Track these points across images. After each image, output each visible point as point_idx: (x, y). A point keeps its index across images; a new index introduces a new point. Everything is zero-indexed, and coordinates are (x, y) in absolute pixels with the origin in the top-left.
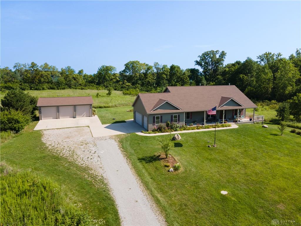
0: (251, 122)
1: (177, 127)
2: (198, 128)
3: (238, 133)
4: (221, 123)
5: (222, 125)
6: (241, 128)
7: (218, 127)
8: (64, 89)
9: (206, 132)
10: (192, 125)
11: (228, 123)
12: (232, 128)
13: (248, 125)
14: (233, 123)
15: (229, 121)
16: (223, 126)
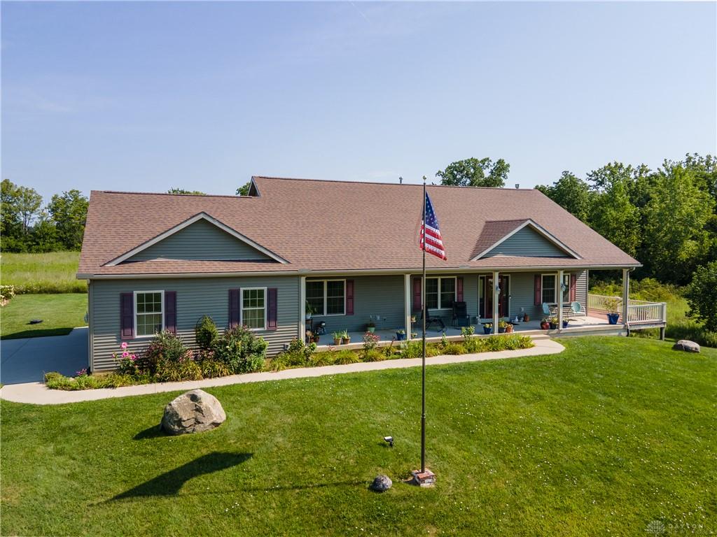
0: (615, 330)
1: (250, 351)
2: (371, 353)
3: (573, 381)
4: (487, 331)
5: (491, 341)
6: (579, 354)
7: (470, 351)
8: (50, 250)
9: (403, 377)
10: (345, 341)
11: (515, 334)
12: (537, 354)
13: (607, 341)
14: (542, 334)
15: (522, 323)
16: (493, 346)
